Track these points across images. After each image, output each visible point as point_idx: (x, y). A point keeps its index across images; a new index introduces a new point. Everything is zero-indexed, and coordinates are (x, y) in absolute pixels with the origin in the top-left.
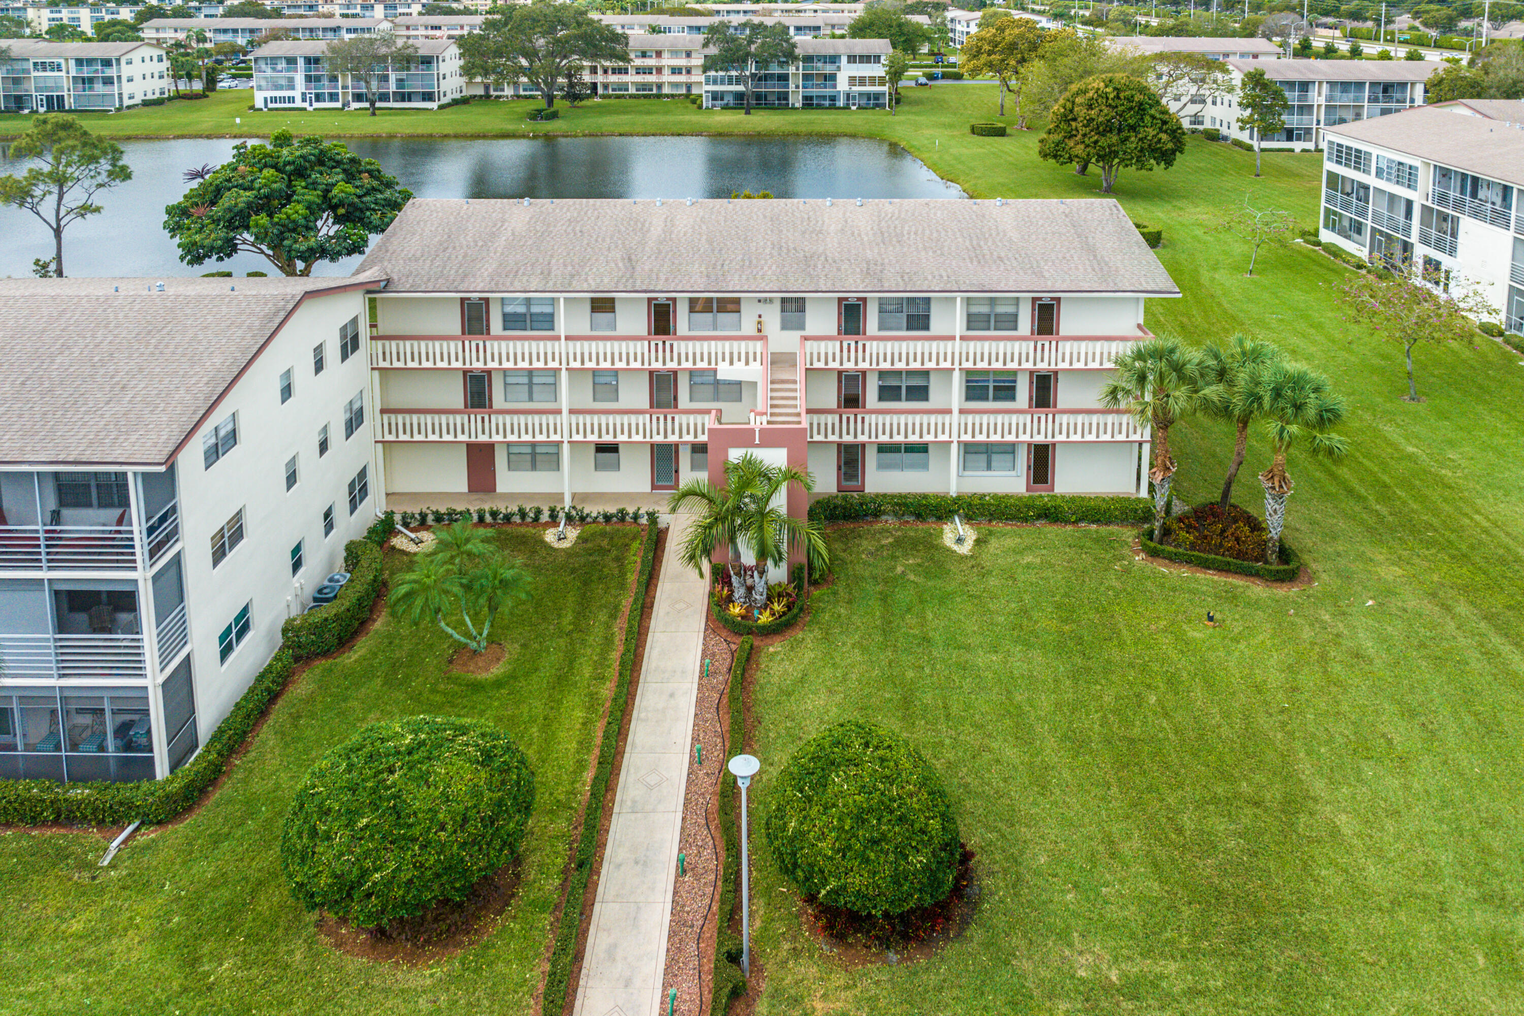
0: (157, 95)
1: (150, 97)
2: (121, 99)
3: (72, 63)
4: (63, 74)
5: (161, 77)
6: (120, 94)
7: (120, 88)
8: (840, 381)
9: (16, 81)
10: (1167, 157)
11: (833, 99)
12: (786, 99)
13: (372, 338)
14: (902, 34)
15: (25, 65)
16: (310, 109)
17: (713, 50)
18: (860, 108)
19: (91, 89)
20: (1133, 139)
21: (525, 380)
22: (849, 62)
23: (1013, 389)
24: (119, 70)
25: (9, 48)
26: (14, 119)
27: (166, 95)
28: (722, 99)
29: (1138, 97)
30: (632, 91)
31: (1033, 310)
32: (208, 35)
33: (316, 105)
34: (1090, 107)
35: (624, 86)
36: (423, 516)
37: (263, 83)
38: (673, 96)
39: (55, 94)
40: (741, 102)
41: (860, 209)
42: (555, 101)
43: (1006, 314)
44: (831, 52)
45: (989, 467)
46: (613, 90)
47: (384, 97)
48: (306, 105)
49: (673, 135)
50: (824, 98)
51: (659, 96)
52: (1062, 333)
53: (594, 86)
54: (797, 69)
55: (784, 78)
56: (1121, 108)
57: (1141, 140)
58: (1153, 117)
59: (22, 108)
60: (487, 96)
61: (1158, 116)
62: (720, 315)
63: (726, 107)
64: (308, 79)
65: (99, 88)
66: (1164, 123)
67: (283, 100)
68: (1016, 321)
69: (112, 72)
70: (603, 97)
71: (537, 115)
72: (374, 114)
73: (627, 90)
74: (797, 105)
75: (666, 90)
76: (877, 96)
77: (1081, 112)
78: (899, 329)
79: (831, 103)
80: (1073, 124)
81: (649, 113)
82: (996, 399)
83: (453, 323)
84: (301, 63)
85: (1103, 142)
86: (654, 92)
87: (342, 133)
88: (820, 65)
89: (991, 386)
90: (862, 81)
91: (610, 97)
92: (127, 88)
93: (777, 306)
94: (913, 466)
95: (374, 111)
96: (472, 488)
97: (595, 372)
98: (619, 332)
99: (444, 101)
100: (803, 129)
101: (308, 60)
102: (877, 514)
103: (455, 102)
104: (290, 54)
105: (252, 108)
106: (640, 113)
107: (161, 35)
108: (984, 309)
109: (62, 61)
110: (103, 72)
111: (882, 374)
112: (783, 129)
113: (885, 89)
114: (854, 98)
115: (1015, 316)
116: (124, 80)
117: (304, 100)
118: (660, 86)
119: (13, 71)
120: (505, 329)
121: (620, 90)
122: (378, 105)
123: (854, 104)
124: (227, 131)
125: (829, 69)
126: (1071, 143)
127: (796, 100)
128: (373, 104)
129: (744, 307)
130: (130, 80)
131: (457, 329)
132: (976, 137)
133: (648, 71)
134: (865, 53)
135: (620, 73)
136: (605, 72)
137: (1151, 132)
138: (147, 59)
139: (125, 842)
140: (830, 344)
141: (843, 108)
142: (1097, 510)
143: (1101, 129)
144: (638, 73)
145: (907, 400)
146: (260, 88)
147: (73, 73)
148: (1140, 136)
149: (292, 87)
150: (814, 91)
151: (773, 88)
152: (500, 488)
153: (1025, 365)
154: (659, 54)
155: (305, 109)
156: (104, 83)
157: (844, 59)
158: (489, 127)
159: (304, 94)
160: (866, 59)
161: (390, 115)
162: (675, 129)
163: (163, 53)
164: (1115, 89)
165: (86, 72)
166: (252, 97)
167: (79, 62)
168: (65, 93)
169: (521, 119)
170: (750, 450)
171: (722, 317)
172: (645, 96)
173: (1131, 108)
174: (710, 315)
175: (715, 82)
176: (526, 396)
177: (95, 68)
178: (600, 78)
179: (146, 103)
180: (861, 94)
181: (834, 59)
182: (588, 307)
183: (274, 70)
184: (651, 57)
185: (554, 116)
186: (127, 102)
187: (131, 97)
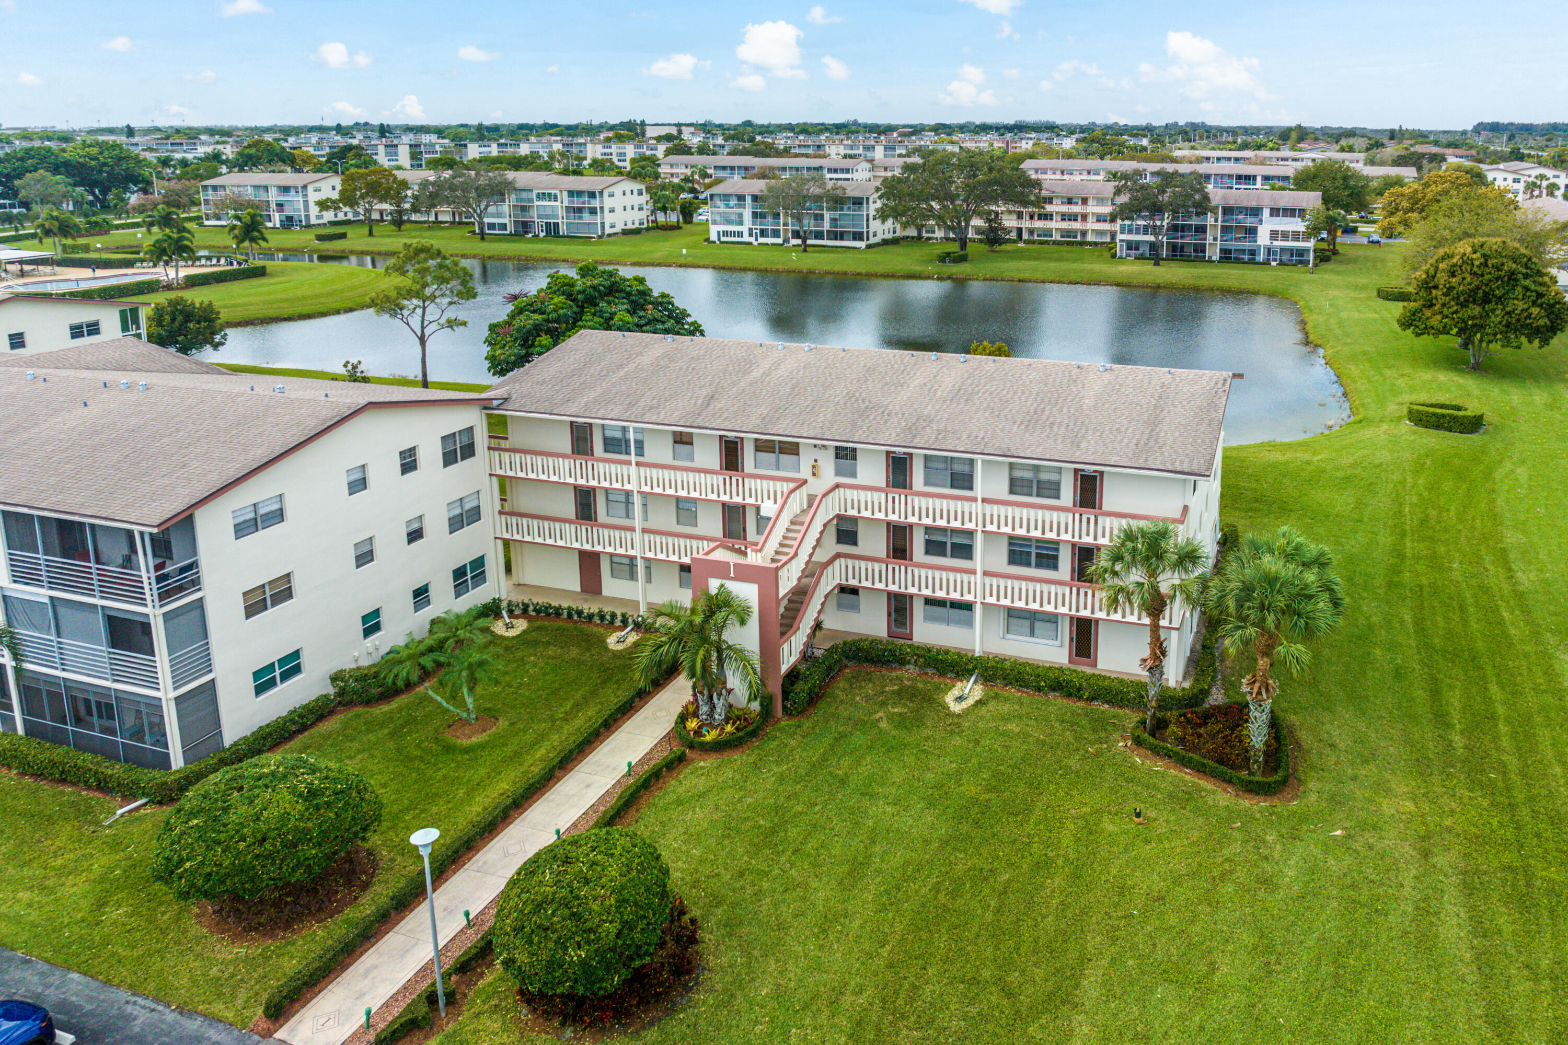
0: (637, 225)
1: (630, 226)
2: (603, 227)
3: (565, 194)
4: (558, 203)
5: (641, 209)
6: (603, 224)
7: (603, 218)
8: (888, 531)
9: (524, 209)
10: (1545, 334)
11: (1253, 253)
12: (1204, 251)
13: (490, 448)
14: (1347, 187)
15: (530, 195)
16: (755, 243)
17: (1124, 198)
18: (1281, 263)
19: (581, 218)
20: (1498, 312)
21: (623, 499)
22: (1271, 215)
23: (1056, 558)
24: (602, 202)
25: (514, 180)
26: (519, 241)
27: (645, 226)
28: (1137, 249)
29: (1510, 265)
30: (1057, 237)
31: (1076, 480)
32: (710, 171)
33: (761, 240)
34: (1453, 275)
35: (1048, 232)
36: (526, 607)
37: (718, 218)
38: (1096, 244)
39: (552, 221)
40: (1154, 255)
41: (962, 366)
42: (969, 244)
43: (1049, 482)
44: (1254, 204)
45: (1032, 634)
46: (1039, 235)
47: (819, 235)
48: (752, 240)
49: (1070, 283)
50: (1243, 251)
51: (1081, 244)
52: (1105, 508)
53: (1020, 231)
54: (1216, 220)
55: (1202, 229)
56: (1487, 277)
57: (1508, 313)
58: (1527, 289)
59: (527, 233)
60: (919, 237)
61: (1533, 287)
62: (781, 456)
63: (1141, 258)
64: (755, 215)
65: (587, 218)
66: (1540, 295)
67: (733, 234)
68: (1059, 490)
69: (596, 203)
70: (1027, 242)
71: (945, 258)
72: (805, 251)
73: (1051, 236)
74: (1214, 258)
75: (1090, 238)
76: (1301, 252)
77: (1442, 278)
78: (944, 486)
79: (1250, 259)
80: (1434, 291)
81: (1060, 260)
82: (1038, 566)
83: (565, 443)
84: (749, 200)
85: (1465, 313)
86: (1079, 239)
87: (769, 267)
88: (1241, 217)
89: (1034, 551)
90: (1285, 236)
91: (1034, 242)
92: (609, 218)
93: (832, 453)
94: (959, 622)
95: (805, 248)
96: (584, 589)
97: (678, 499)
98: (696, 464)
99: (873, 240)
100: (1205, 283)
101: (755, 198)
102: (902, 662)
103: (885, 242)
104: (740, 192)
105: (707, 240)
106: (1050, 259)
107: (675, 171)
108: (1028, 475)
109: (558, 192)
110: (589, 203)
111: (928, 529)
112: (1184, 282)
113: (1310, 244)
114: (1275, 253)
115: (1058, 484)
116: (606, 210)
117: (751, 235)
118: (1084, 233)
119: (522, 200)
120: (606, 451)
121: (1045, 236)
122: (809, 242)
123: (1275, 260)
124: (674, 260)
125: (1250, 221)
126: (1428, 313)
127: (1214, 253)
128: (804, 241)
129: (802, 450)
130: (612, 211)
131: (569, 450)
132: (1381, 301)
133: (1073, 217)
134: (1290, 206)
135: (1046, 219)
136: (1032, 217)
137: (1521, 305)
138: (628, 193)
139: (130, 811)
140: (876, 495)
141: (1263, 264)
142: (1108, 690)
143: (1462, 299)
144: (1063, 220)
145: (952, 556)
146: (715, 222)
147: (566, 204)
148: (1508, 309)
149: (741, 223)
150: (1233, 245)
151: (1190, 240)
152: (606, 592)
153: (1068, 537)
154: (1085, 201)
155: (751, 244)
156: (591, 213)
157: (1266, 213)
158: (899, 268)
159: (750, 230)
160: (1290, 212)
161: (819, 252)
162: (1074, 277)
163: (643, 187)
164: (1484, 255)
165: (577, 203)
166: (708, 231)
167: (571, 194)
168: (560, 221)
169: (930, 261)
170: (724, 581)
171: (784, 457)
172: (1069, 243)
173: (1498, 278)
174: (773, 456)
175: (1130, 232)
176: (623, 513)
177: (583, 199)
178: (1026, 224)
179: (626, 232)
180: (1283, 250)
181: (1256, 212)
182: (670, 440)
183: (727, 206)
184: (1076, 203)
185: (963, 259)
186: (608, 231)
187: (612, 226)
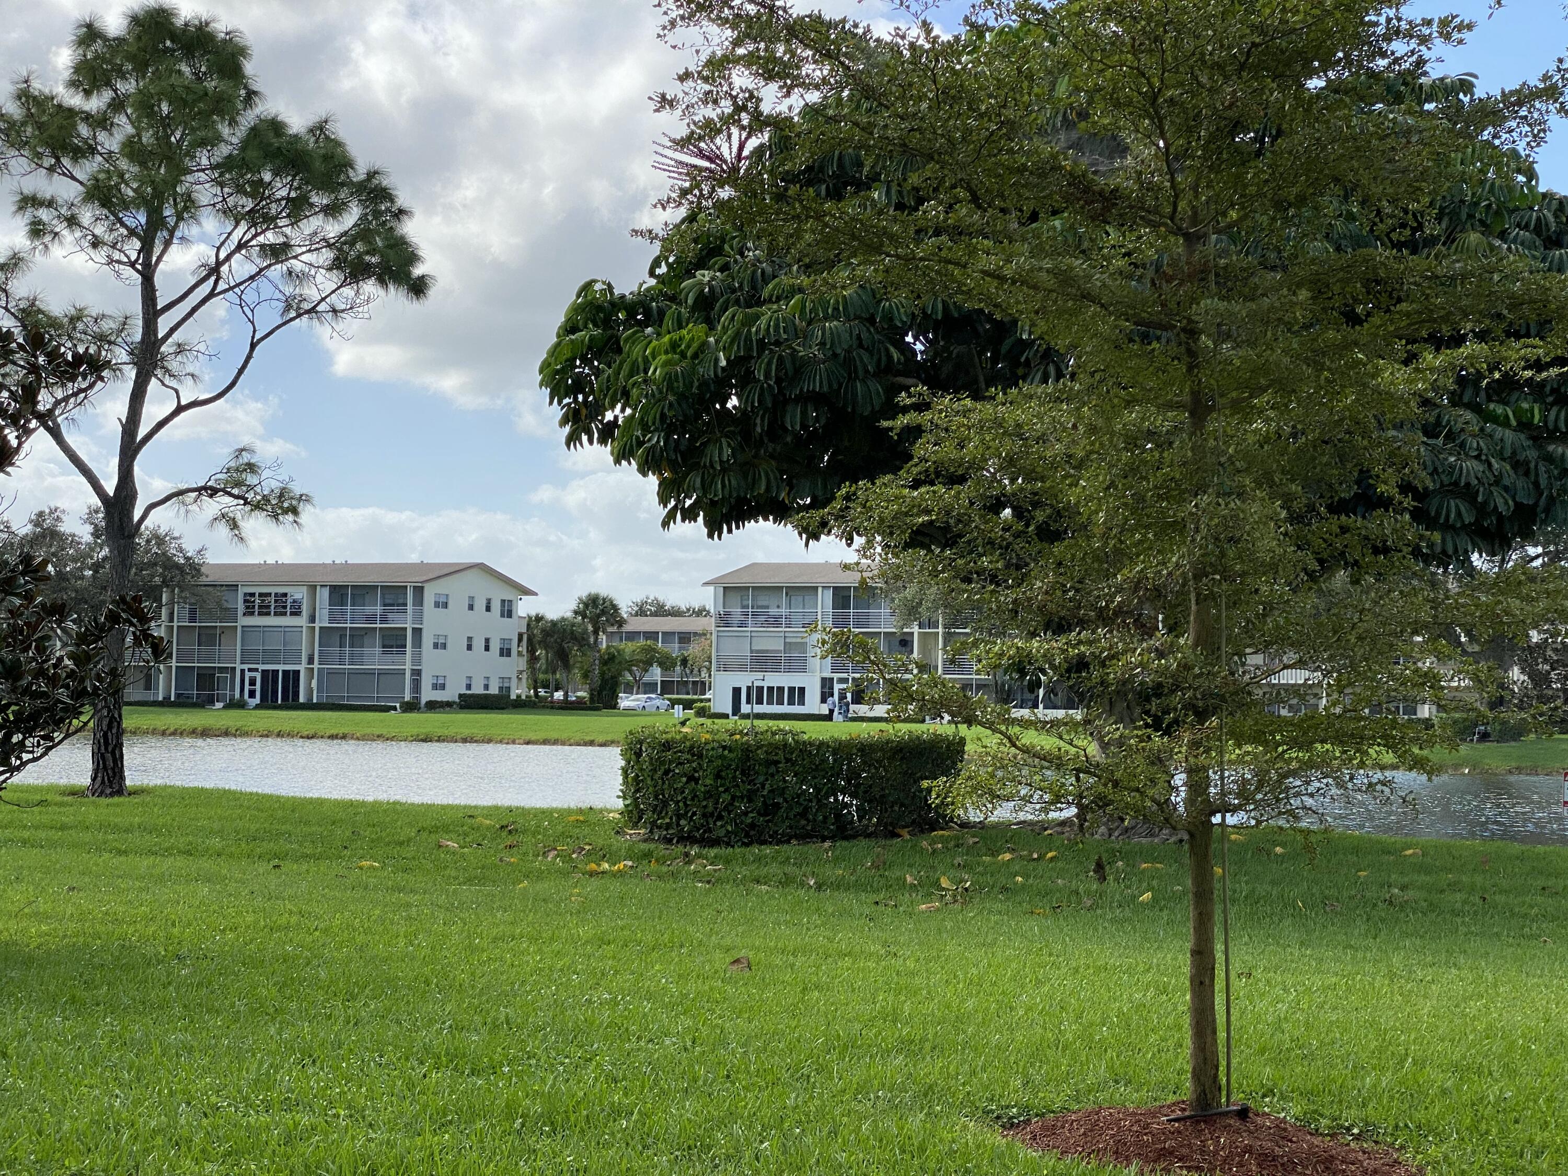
0: (494, 690)
1: (478, 689)
2: (416, 686)
3: (323, 595)
4: (302, 621)
5: (505, 652)
6: (417, 673)
7: (417, 659)
9: (210, 635)
15: (229, 599)
19: (357, 658)
24: (419, 616)
27: (513, 695)
37: (734, 653)
39: (281, 668)
59: (210, 699)
64: (840, 645)
65: (374, 656)
67: (776, 694)
69: (403, 619)
84: (825, 603)
92: (431, 662)
101: (843, 599)
104: (801, 580)
109: (303, 590)
110: (384, 619)
116: (427, 640)
119: (207, 612)
130: (440, 644)
138: (479, 603)
146: (725, 665)
147: (323, 621)
149: (798, 666)
156: (386, 645)
159: (827, 683)
168: (302, 668)
177: (369, 609)
179: (468, 703)
183: (764, 620)
186: (427, 695)
187: (439, 686)
